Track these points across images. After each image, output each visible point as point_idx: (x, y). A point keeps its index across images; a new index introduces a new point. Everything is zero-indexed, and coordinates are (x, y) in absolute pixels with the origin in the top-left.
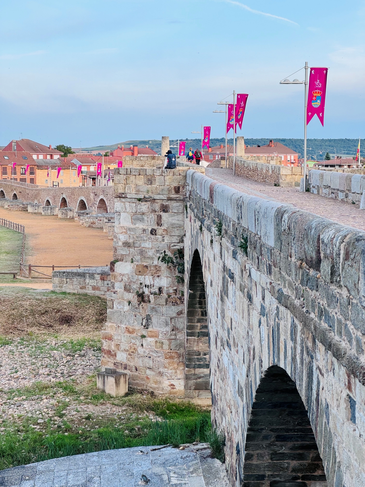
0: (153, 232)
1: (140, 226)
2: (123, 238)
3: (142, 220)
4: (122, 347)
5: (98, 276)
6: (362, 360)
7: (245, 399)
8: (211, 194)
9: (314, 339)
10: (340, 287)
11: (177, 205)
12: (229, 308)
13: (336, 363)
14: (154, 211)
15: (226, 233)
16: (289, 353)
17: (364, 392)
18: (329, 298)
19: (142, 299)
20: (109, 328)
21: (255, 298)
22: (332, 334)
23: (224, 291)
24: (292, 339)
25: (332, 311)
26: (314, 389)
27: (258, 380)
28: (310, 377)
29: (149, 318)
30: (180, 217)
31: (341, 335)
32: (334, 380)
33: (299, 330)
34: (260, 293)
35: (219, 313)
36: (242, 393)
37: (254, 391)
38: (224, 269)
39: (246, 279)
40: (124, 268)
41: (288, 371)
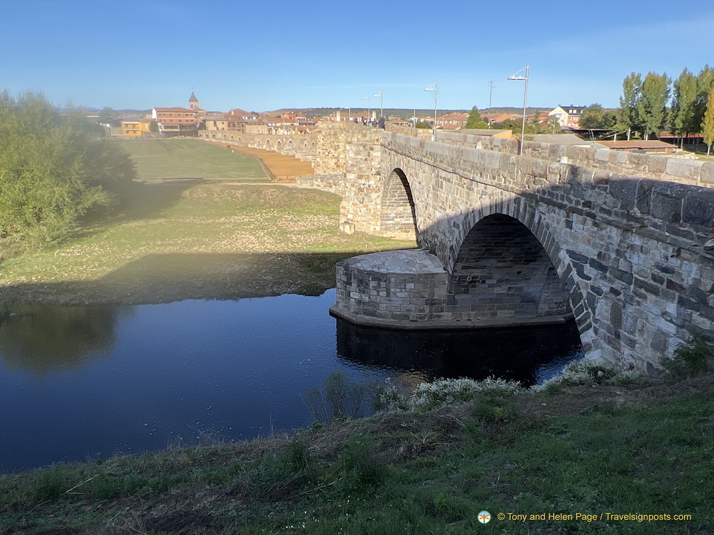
0: (366, 160)
4: (350, 212)
5: (319, 180)
6: (580, 207)
7: (461, 228)
8: (421, 144)
9: (537, 203)
10: (564, 184)
11: (378, 147)
12: (444, 193)
13: (557, 210)
14: (366, 150)
15: (441, 162)
16: (512, 208)
17: (581, 218)
18: (555, 188)
19: (361, 190)
20: (344, 203)
21: (475, 189)
22: (555, 200)
23: (438, 186)
24: (515, 203)
25: (555, 192)
26: (536, 220)
27: (477, 221)
28: (533, 216)
29: (363, 199)
30: (379, 153)
31: (563, 200)
32: (555, 215)
33: (523, 199)
34: (482, 187)
35: (430, 195)
36: (458, 227)
37: (472, 225)
38: (437, 177)
39: (466, 181)
40: (351, 176)
41: (511, 215)
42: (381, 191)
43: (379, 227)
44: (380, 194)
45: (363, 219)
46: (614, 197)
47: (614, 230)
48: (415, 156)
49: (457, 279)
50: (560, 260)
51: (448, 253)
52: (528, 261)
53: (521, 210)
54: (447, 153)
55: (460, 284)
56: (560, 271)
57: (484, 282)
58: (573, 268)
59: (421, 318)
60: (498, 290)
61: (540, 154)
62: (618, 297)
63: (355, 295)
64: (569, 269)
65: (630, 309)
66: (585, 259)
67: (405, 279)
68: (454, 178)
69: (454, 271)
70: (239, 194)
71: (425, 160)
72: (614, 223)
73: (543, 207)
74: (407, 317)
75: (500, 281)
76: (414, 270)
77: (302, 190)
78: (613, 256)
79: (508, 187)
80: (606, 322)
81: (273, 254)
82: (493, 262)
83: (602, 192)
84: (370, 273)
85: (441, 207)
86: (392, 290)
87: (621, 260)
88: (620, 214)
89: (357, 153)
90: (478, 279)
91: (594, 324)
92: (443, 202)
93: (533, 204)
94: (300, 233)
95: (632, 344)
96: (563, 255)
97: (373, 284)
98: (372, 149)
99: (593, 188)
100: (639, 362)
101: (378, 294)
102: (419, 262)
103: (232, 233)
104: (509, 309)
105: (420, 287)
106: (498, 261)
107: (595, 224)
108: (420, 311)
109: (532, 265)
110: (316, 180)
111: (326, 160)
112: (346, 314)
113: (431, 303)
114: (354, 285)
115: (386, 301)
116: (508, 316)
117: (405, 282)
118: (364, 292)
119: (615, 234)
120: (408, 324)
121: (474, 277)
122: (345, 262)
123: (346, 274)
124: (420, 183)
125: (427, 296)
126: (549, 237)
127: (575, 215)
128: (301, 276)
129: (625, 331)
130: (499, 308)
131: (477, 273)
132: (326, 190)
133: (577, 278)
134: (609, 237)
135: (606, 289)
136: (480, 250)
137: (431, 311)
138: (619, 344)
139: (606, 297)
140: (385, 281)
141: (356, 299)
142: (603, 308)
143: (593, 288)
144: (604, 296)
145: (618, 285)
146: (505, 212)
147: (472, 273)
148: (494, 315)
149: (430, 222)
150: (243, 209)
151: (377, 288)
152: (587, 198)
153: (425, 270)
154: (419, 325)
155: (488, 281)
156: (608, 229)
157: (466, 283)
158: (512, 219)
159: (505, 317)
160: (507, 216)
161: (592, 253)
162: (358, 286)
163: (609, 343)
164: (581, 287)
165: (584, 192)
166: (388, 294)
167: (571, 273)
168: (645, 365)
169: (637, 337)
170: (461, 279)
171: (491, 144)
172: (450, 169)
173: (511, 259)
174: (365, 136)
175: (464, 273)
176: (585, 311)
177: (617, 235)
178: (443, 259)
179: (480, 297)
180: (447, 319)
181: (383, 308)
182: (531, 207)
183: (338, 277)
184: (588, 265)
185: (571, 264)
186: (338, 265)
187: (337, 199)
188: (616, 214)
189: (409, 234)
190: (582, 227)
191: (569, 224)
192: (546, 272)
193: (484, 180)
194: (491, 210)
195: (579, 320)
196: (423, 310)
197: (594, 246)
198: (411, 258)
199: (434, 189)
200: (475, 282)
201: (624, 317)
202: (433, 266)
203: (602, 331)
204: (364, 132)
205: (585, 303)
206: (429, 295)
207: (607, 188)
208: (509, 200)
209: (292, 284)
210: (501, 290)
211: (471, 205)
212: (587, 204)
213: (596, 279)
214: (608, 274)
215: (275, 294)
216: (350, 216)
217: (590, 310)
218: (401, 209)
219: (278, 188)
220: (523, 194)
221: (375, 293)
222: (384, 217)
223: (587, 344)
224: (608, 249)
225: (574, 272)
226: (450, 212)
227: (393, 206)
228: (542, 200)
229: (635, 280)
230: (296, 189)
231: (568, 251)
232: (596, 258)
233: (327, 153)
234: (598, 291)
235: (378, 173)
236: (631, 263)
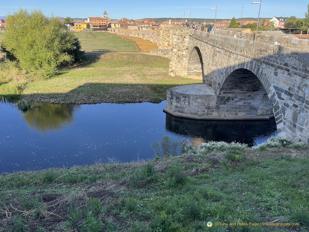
0: (182, 42)
1: (179, 41)
2: (175, 43)
3: (179, 40)
4: (174, 66)
5: (160, 52)
6: (282, 66)
7: (224, 75)
8: (208, 36)
9: (261, 63)
10: (275, 54)
11: (187, 37)
12: (217, 58)
13: (270, 67)
14: (182, 38)
15: (217, 44)
16: (249, 66)
17: (282, 71)
18: (270, 56)
19: (179, 56)
20: (171, 63)
21: (232, 57)
22: (270, 62)
23: (214, 55)
24: (251, 63)
25: (271, 59)
26: (260, 71)
27: (232, 71)
28: (259, 70)
29: (180, 60)
30: (188, 39)
31: (274, 62)
32: (269, 70)
33: (254, 62)
34: (235, 56)
35: (211, 59)
36: (223, 74)
37: (229, 73)
38: (215, 51)
39: (228, 53)
40: (175, 50)
41: (248, 69)
42: (188, 57)
43: (186, 74)
44: (188, 58)
45: (179, 70)
46: (300, 61)
47: (298, 77)
48: (205, 41)
49: (221, 98)
50: (270, 91)
51: (217, 86)
52: (254, 91)
53: (253, 67)
54: (220, 40)
55: (222, 100)
56: (269, 95)
57: (233, 100)
58: (276, 95)
59: (203, 115)
60: (239, 103)
61: (264, 40)
62: (297, 109)
63: (174, 104)
64: (274, 95)
65: (302, 114)
66: (282, 91)
67: (197, 97)
68: (222, 52)
69: (220, 94)
70: (125, 57)
71: (209, 42)
72: (298, 74)
73: (264, 66)
74: (197, 114)
75: (240, 99)
76: (201, 93)
77: (153, 56)
78: (296, 89)
79: (248, 56)
80: (290, 119)
81: (139, 85)
82: (237, 91)
83: (294, 59)
84: (181, 94)
85: (215, 65)
86: (191, 102)
87: (300, 91)
88: (301, 70)
89: (178, 39)
90: (230, 98)
91: (283, 120)
92: (216, 63)
93: (259, 64)
94: (151, 75)
95: (301, 130)
96: (272, 88)
97: (182, 99)
98: (185, 37)
99: (290, 57)
100: (304, 139)
101: (185, 104)
102: (204, 90)
103: (122, 75)
104: (244, 112)
105: (204, 101)
106: (241, 90)
107: (289, 74)
108: (203, 111)
109: (256, 92)
110: (159, 52)
111: (164, 42)
112: (171, 112)
113: (208, 108)
114: (174, 99)
115: (188, 107)
116: (243, 115)
117: (197, 98)
118: (178, 102)
119: (298, 79)
120: (197, 117)
121: (228, 97)
122: (171, 89)
123: (171, 94)
124: (206, 53)
125: (206, 105)
126: (265, 80)
127: (279, 69)
128: (151, 95)
129: (299, 124)
130: (239, 111)
131: (230, 95)
132: (163, 56)
133: (277, 99)
134: (295, 80)
135: (291, 105)
136: (232, 85)
137: (208, 112)
138: (295, 130)
139: (291, 108)
140: (188, 98)
141: (175, 105)
142: (289, 113)
143: (285, 104)
144: (290, 108)
145: (297, 103)
146: (245, 68)
147: (228, 95)
148: (237, 114)
149: (209, 71)
150: (127, 64)
151: (184, 101)
152: (286, 62)
153: (206, 94)
154: (202, 117)
155: (235, 99)
156: (295, 77)
157: (225, 100)
158: (249, 71)
159: (242, 115)
160: (246, 70)
161: (286, 88)
162: (176, 100)
163: (290, 129)
164: (279, 103)
165: (285, 59)
166: (189, 104)
167: (275, 97)
168: (307, 140)
169: (304, 127)
170: (223, 98)
171: (241, 35)
172: (221, 47)
173: (246, 89)
174: (182, 31)
175: (224, 95)
176: (280, 114)
177: (299, 80)
178: (215, 89)
179: (231, 106)
180: (215, 115)
181: (186, 110)
182: (258, 65)
183: (167, 95)
184: (283, 93)
185: (275, 92)
186: (168, 90)
187: (168, 60)
188: (300, 70)
189: (200, 77)
190: (282, 75)
191: (276, 74)
192: (262, 96)
193: (236, 52)
194: (239, 67)
195: (277, 118)
196: (204, 111)
197: (287, 84)
198: (200, 88)
199: (212, 56)
200: (229, 99)
201: (298, 117)
202: (210, 92)
203: (287, 123)
204: (182, 29)
205: (280, 111)
206: (208, 105)
207: (296, 57)
208: (248, 62)
209: (147, 98)
210: (241, 103)
211: (229, 64)
212: (286, 65)
213: (286, 100)
214: (293, 98)
215: (140, 102)
216: (174, 68)
217: (282, 114)
218: (197, 65)
219: (142, 55)
220: (254, 59)
221: (183, 103)
222: (189, 69)
223: (279, 129)
224: (294, 86)
225: (276, 97)
226: (219, 67)
227: (193, 64)
228: (264, 62)
229: (306, 101)
230: (150, 55)
231: (274, 87)
232: (287, 90)
233: (164, 39)
234: (287, 105)
235: (187, 49)
236: (305, 93)
